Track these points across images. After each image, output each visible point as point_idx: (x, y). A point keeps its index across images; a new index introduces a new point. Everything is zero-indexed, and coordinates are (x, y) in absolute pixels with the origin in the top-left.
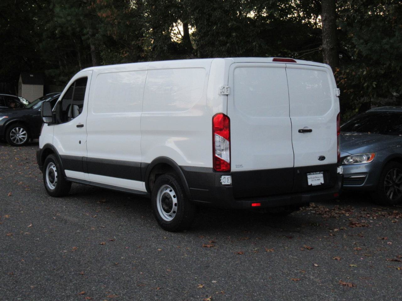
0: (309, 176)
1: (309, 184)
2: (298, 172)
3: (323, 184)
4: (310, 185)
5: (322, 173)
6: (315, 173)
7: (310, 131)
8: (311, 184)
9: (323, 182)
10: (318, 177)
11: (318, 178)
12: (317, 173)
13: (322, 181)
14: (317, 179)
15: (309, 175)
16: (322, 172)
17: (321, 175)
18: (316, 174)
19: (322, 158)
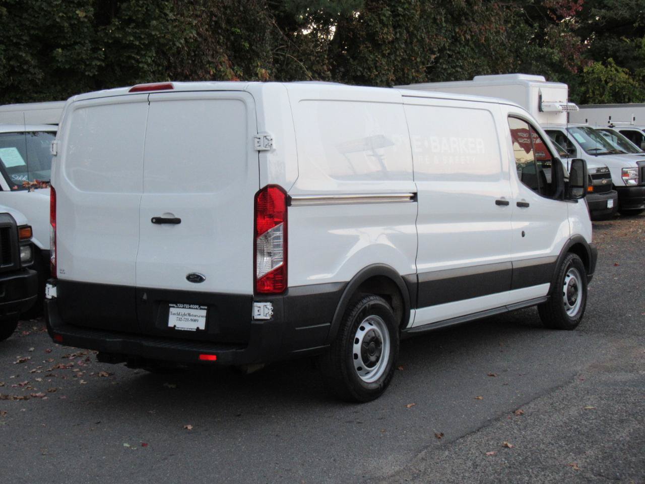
0: (172, 310)
1: (171, 324)
2: (145, 297)
3: (202, 330)
4: (171, 328)
5: (204, 309)
6: (187, 306)
7: (177, 221)
8: (175, 326)
9: (202, 327)
10: (196, 316)
11: (195, 318)
12: (191, 306)
13: (202, 324)
14: (190, 318)
15: (173, 307)
16: (206, 307)
17: (204, 313)
18: (190, 308)
19: (195, 278)
